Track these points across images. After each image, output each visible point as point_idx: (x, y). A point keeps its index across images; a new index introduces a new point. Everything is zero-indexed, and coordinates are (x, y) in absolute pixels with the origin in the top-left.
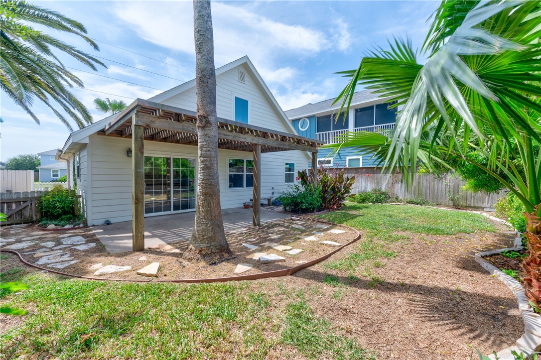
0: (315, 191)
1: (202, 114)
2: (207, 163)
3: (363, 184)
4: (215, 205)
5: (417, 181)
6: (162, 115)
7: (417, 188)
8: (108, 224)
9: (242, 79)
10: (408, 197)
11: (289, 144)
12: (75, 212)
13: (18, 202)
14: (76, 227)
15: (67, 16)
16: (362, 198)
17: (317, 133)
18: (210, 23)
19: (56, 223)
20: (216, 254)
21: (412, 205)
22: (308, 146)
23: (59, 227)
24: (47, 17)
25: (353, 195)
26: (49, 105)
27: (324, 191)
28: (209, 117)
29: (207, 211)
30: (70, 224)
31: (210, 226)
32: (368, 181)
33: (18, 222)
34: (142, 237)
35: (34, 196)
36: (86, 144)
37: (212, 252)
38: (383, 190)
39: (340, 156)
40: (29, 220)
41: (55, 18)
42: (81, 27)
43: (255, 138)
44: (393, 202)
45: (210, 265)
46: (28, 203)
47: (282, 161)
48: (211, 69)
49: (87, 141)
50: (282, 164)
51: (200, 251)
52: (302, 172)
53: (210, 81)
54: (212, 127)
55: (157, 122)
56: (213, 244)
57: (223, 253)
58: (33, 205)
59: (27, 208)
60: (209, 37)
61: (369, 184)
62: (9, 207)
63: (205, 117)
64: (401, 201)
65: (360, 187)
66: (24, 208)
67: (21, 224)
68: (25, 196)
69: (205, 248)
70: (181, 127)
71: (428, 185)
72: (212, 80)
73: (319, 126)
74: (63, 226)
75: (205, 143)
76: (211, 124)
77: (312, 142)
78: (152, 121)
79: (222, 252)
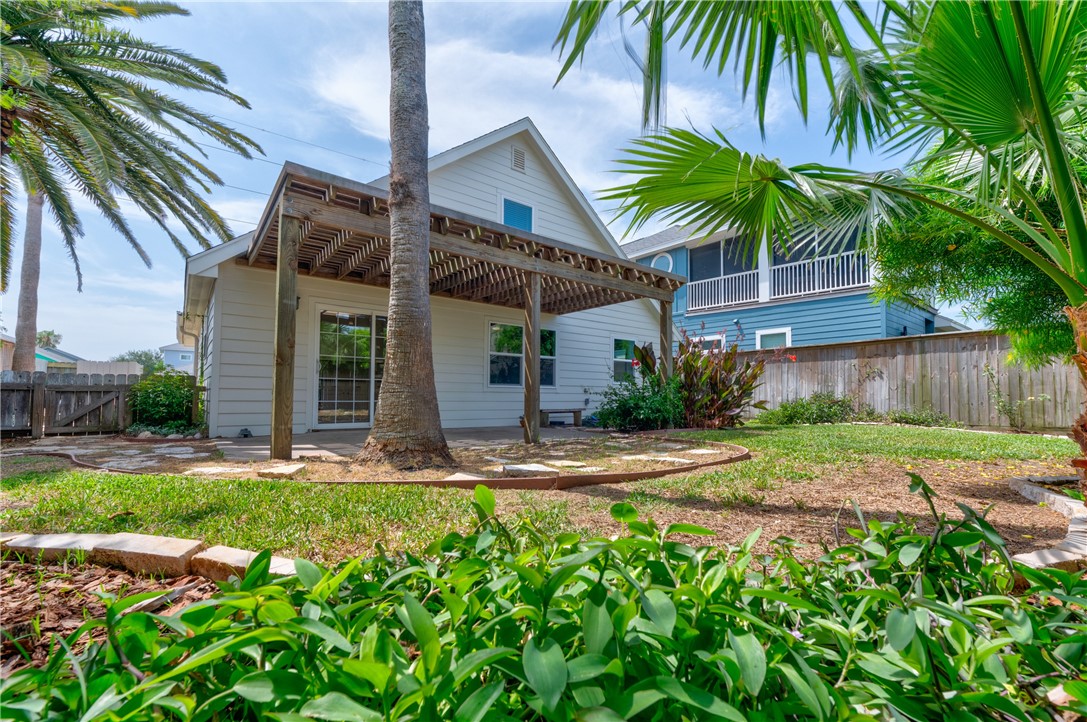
0: (668, 384)
1: (396, 181)
2: (406, 274)
3: (792, 386)
4: (418, 358)
5: (918, 372)
6: (334, 198)
7: (918, 389)
8: (246, 436)
9: (519, 164)
10: (898, 408)
11: (605, 277)
12: (193, 417)
13: (96, 392)
14: (189, 437)
15: (196, 56)
16: (787, 413)
17: (689, 284)
18: (418, 13)
19: (153, 429)
20: (415, 453)
21: (907, 426)
22: (649, 285)
23: (158, 437)
24: (164, 62)
25: (762, 402)
26: (165, 228)
27: (688, 386)
28: (410, 185)
29: (401, 369)
30: (178, 432)
31: (406, 399)
32: (802, 378)
33: (94, 429)
34: (288, 432)
35: (123, 383)
36: (215, 279)
37: (407, 448)
38: (839, 394)
39: (740, 329)
40: (112, 429)
41: (178, 61)
42: (216, 72)
43: (527, 259)
44: (861, 419)
45: (401, 470)
46: (112, 396)
47: (607, 334)
48: (417, 95)
49: (214, 273)
50: (607, 341)
51: (385, 446)
52: (644, 348)
53: (414, 117)
54: (416, 204)
55: (324, 213)
56: (411, 433)
57: (432, 455)
58: (121, 400)
59: (109, 405)
60: (415, 37)
61: (805, 386)
62: (80, 400)
63: (402, 186)
64: (879, 418)
65: (785, 391)
66: (105, 405)
67: (97, 433)
68: (107, 382)
69: (395, 441)
70: (372, 226)
71: (946, 381)
72: (418, 116)
73: (694, 268)
74: (166, 435)
75: (401, 235)
76: (414, 199)
77: (656, 276)
78: (315, 210)
79: (429, 452)
